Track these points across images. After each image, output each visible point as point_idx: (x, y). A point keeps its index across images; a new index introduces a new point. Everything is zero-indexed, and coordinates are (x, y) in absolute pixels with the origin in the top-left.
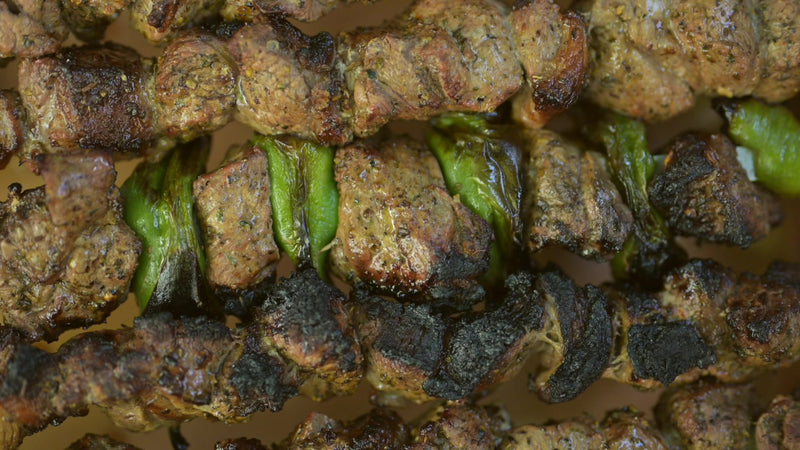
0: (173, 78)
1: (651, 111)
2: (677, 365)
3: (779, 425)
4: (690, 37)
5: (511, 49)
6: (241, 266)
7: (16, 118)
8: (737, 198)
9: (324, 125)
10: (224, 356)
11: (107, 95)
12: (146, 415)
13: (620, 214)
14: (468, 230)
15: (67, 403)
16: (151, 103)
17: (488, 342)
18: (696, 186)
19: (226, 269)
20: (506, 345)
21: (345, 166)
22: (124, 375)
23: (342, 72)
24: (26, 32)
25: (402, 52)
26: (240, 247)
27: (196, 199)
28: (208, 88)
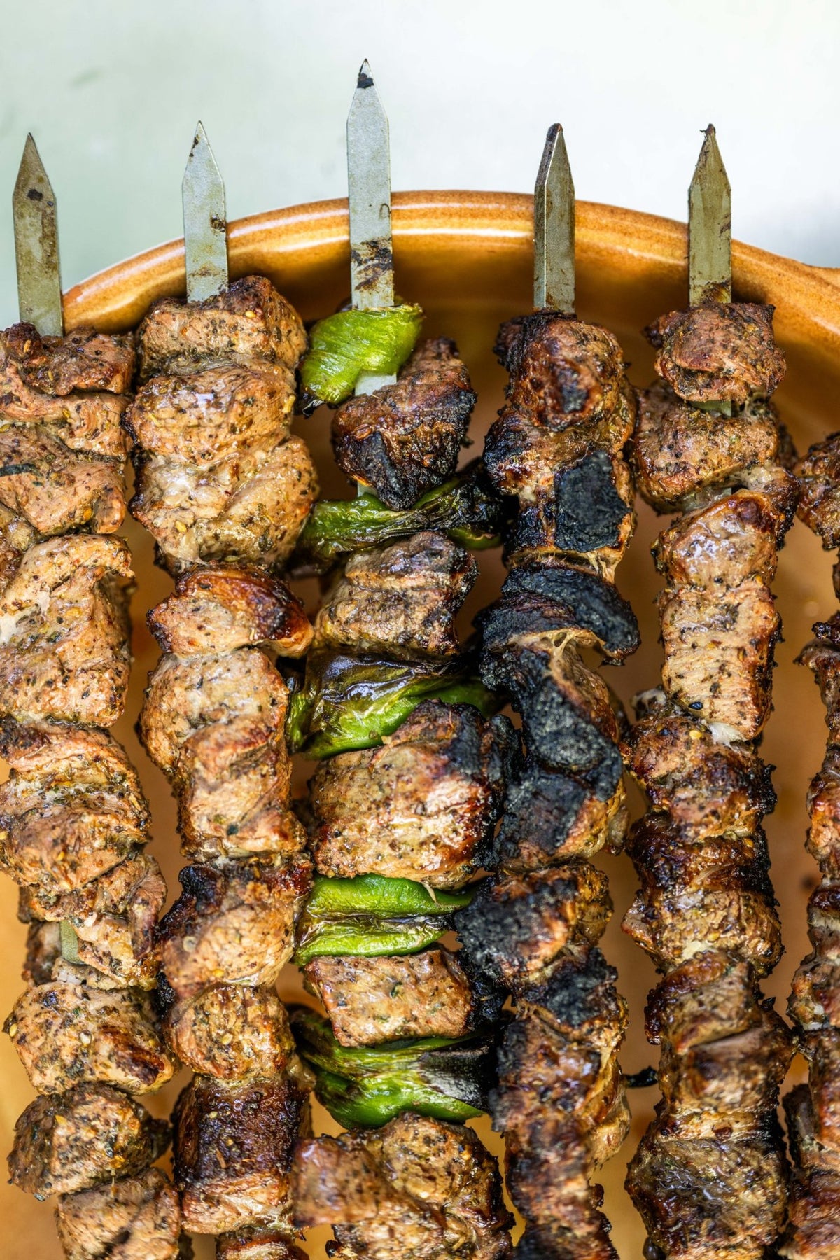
0: (219, 1060)
1: (304, 493)
2: (606, 498)
3: (689, 374)
4: (220, 449)
5: (216, 661)
6: (445, 999)
7: (250, 1241)
8: (415, 406)
9: (288, 887)
10: (547, 1030)
11: (232, 1137)
12: (609, 1121)
13: (422, 548)
14: (425, 731)
15: (583, 1220)
16: (245, 1084)
17: (558, 722)
18: (397, 452)
19: (446, 1017)
20: (563, 704)
21: (338, 866)
22: (557, 1152)
23: (227, 861)
24: (151, 1225)
25: (210, 793)
26: (422, 998)
27: (361, 1044)
28: (233, 1019)
